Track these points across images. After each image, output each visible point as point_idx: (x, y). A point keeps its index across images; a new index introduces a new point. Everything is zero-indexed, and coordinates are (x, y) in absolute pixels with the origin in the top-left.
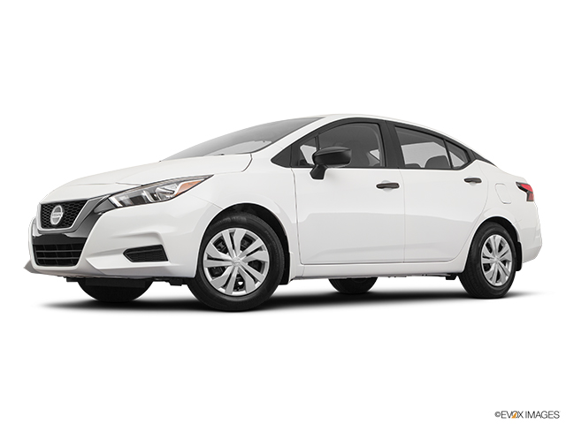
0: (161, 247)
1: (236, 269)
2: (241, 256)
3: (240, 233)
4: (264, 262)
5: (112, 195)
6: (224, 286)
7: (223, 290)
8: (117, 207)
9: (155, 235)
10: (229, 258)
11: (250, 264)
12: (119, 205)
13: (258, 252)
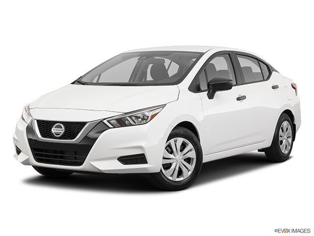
0: (143, 155)
1: (178, 164)
2: (180, 156)
3: (180, 140)
4: (193, 159)
5: (104, 119)
6: (172, 176)
7: (170, 178)
8: (110, 128)
9: (141, 148)
10: (174, 157)
11: (185, 160)
12: (111, 126)
13: (190, 152)
